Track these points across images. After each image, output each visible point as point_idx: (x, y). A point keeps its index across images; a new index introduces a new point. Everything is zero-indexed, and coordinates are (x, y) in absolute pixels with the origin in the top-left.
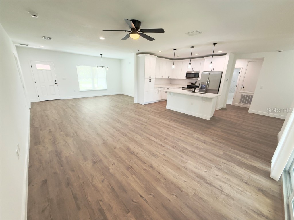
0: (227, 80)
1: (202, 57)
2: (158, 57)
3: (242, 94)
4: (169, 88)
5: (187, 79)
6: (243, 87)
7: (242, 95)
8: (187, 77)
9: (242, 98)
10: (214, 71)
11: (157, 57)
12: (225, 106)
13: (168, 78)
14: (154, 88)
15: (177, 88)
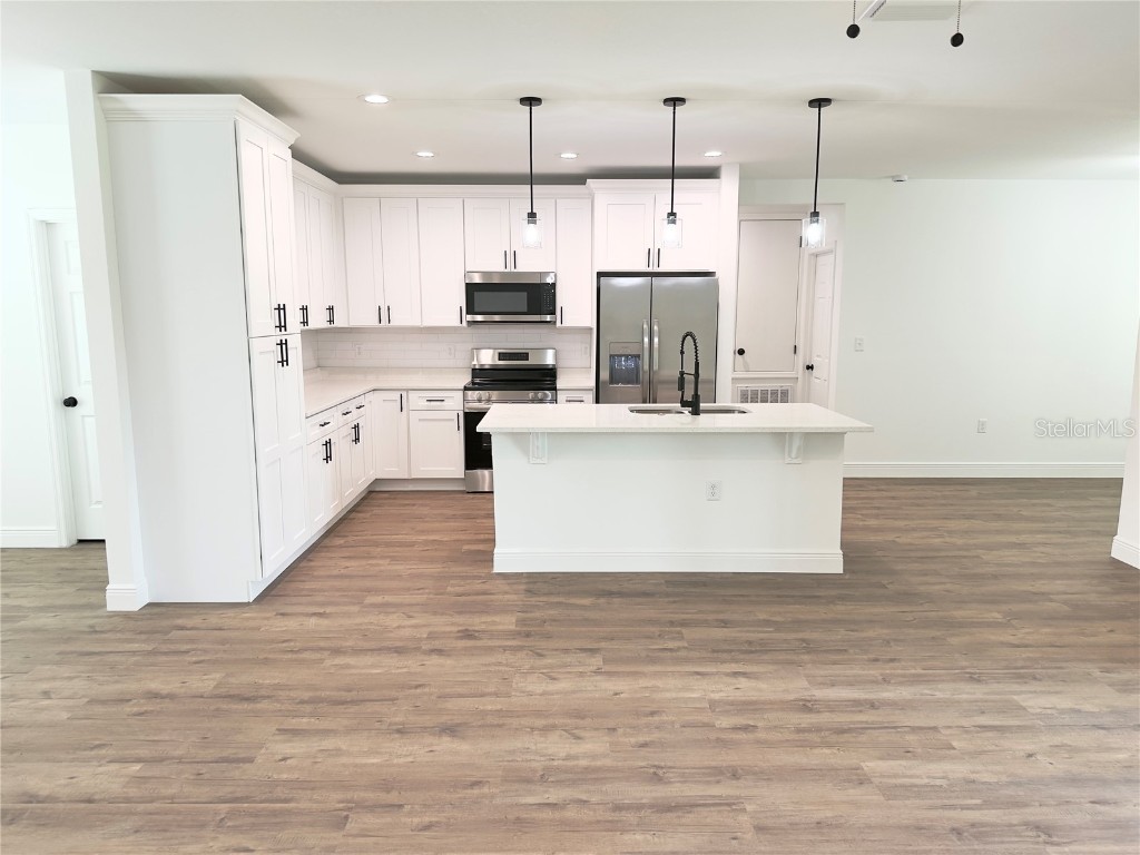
1: (579, 179)
3: (743, 386)
4: (363, 401)
5: (474, 323)
6: (741, 352)
8: (470, 308)
10: (661, 269)
13: (329, 322)
14: (306, 418)
15: (414, 395)
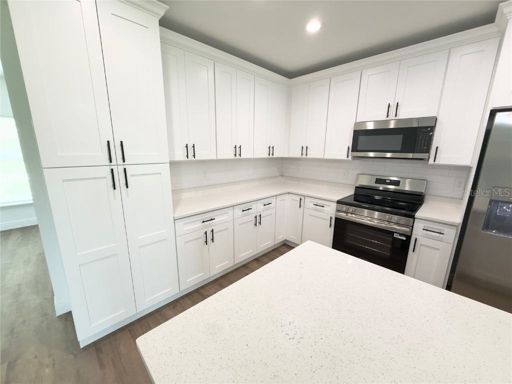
4: (273, 200)
5: (354, 158)
8: (355, 148)
13: (269, 154)
14: (175, 220)
15: (307, 200)
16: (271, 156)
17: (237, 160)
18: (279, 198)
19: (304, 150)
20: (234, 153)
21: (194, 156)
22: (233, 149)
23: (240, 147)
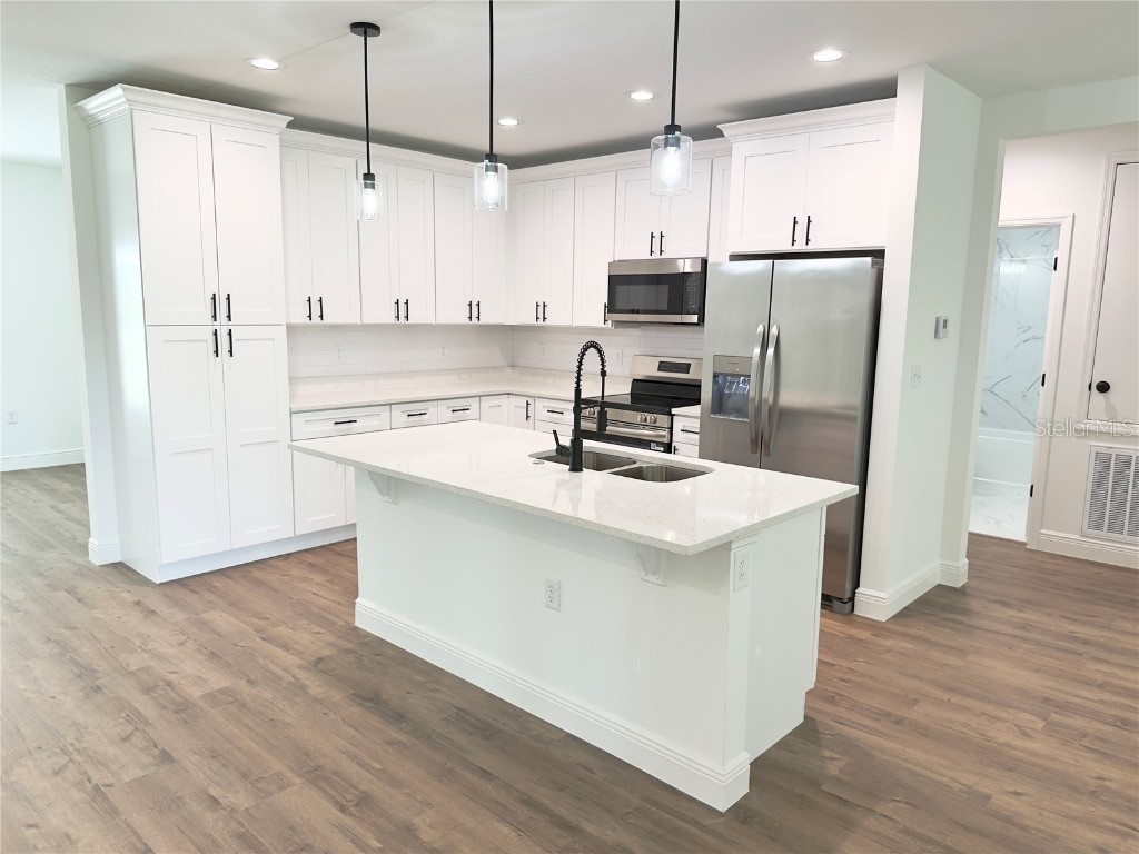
0: (941, 326)
1: (712, 129)
2: (299, 123)
3: (1102, 445)
5: (618, 324)
6: (1103, 387)
7: (1103, 460)
9: (1100, 482)
10: (811, 248)
11: (290, 125)
12: (957, 571)
13: (470, 318)
14: (291, 413)
15: (539, 403)
16: (475, 320)
17: (403, 325)
18: (486, 402)
19: (541, 309)
20: (394, 314)
21: (321, 316)
22: (394, 307)
23: (407, 303)
